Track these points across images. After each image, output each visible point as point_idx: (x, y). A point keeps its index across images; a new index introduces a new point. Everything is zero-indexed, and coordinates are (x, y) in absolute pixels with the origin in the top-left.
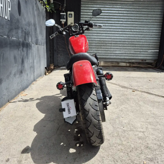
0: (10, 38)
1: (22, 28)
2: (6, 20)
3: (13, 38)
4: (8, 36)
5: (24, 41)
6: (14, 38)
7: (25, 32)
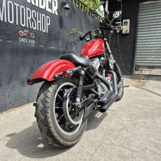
0: (48, 47)
1: (63, 39)
2: (44, 33)
3: (51, 47)
4: (45, 46)
5: (65, 50)
6: (53, 48)
7: (67, 42)
